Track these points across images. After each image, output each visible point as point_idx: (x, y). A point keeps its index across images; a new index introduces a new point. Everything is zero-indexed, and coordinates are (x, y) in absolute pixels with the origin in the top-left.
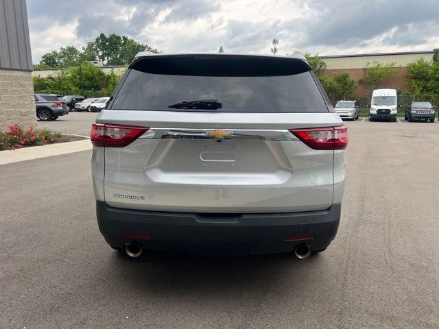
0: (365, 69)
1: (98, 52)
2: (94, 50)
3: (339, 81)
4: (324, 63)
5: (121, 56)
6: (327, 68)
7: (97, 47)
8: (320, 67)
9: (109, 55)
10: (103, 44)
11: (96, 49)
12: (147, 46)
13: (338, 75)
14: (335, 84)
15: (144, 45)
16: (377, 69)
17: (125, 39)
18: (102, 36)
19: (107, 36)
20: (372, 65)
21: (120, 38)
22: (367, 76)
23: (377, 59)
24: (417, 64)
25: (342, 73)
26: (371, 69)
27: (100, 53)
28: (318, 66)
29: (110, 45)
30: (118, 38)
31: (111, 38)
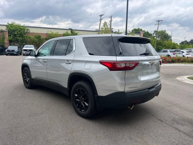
0: (47, 34)
3: (37, 38)
4: (29, 29)
6: (30, 32)
8: (27, 31)
13: (36, 35)
14: (36, 39)
16: (52, 34)
20: (49, 33)
22: (48, 37)
23: (51, 30)
24: (66, 34)
25: (38, 35)
26: (49, 34)
28: (26, 31)
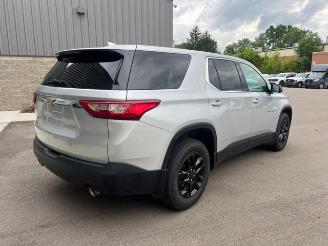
1: (266, 40)
2: (264, 39)
5: (284, 42)
7: (267, 36)
9: (274, 41)
10: (271, 33)
11: (265, 38)
12: (308, 31)
15: (306, 30)
17: (289, 27)
18: (271, 27)
19: (275, 27)
21: (285, 27)
27: (268, 41)
29: (276, 34)
30: (284, 27)
31: (278, 27)
